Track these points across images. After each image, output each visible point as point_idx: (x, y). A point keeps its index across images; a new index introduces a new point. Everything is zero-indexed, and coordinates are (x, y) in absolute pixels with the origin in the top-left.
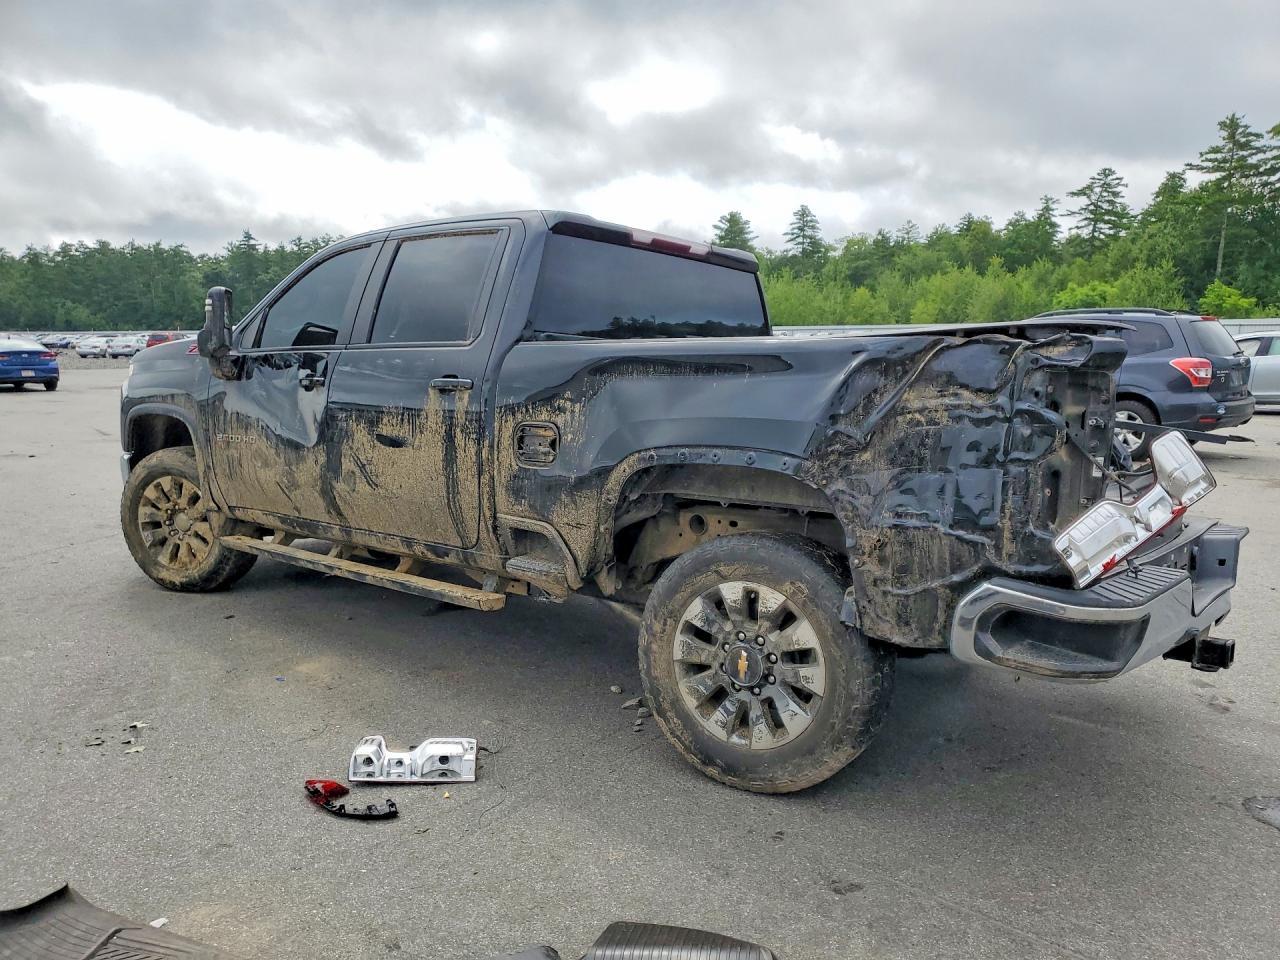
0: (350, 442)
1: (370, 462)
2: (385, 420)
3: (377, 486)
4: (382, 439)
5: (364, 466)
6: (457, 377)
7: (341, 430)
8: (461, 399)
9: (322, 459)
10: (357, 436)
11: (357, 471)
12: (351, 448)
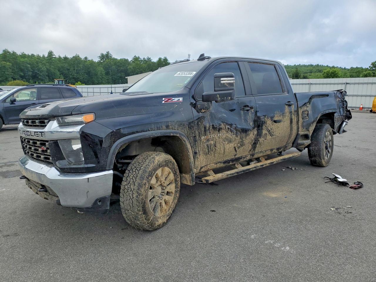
0: (266, 125)
1: (271, 129)
2: (276, 116)
3: (273, 135)
4: (275, 122)
5: (270, 131)
6: (290, 102)
7: (263, 122)
8: (293, 107)
9: (256, 133)
10: (268, 122)
11: (267, 133)
12: (266, 126)
